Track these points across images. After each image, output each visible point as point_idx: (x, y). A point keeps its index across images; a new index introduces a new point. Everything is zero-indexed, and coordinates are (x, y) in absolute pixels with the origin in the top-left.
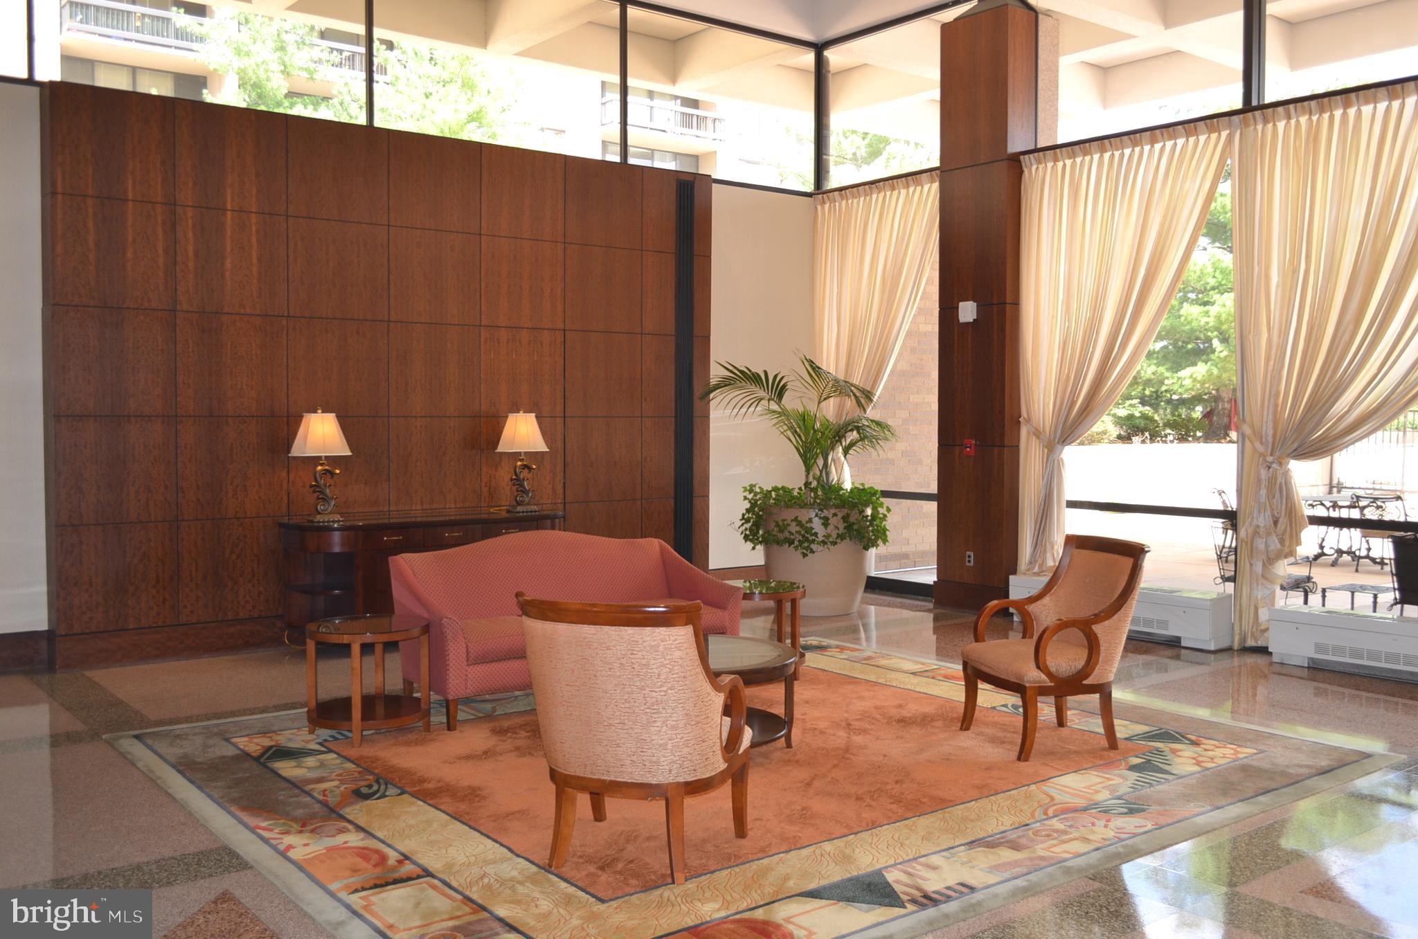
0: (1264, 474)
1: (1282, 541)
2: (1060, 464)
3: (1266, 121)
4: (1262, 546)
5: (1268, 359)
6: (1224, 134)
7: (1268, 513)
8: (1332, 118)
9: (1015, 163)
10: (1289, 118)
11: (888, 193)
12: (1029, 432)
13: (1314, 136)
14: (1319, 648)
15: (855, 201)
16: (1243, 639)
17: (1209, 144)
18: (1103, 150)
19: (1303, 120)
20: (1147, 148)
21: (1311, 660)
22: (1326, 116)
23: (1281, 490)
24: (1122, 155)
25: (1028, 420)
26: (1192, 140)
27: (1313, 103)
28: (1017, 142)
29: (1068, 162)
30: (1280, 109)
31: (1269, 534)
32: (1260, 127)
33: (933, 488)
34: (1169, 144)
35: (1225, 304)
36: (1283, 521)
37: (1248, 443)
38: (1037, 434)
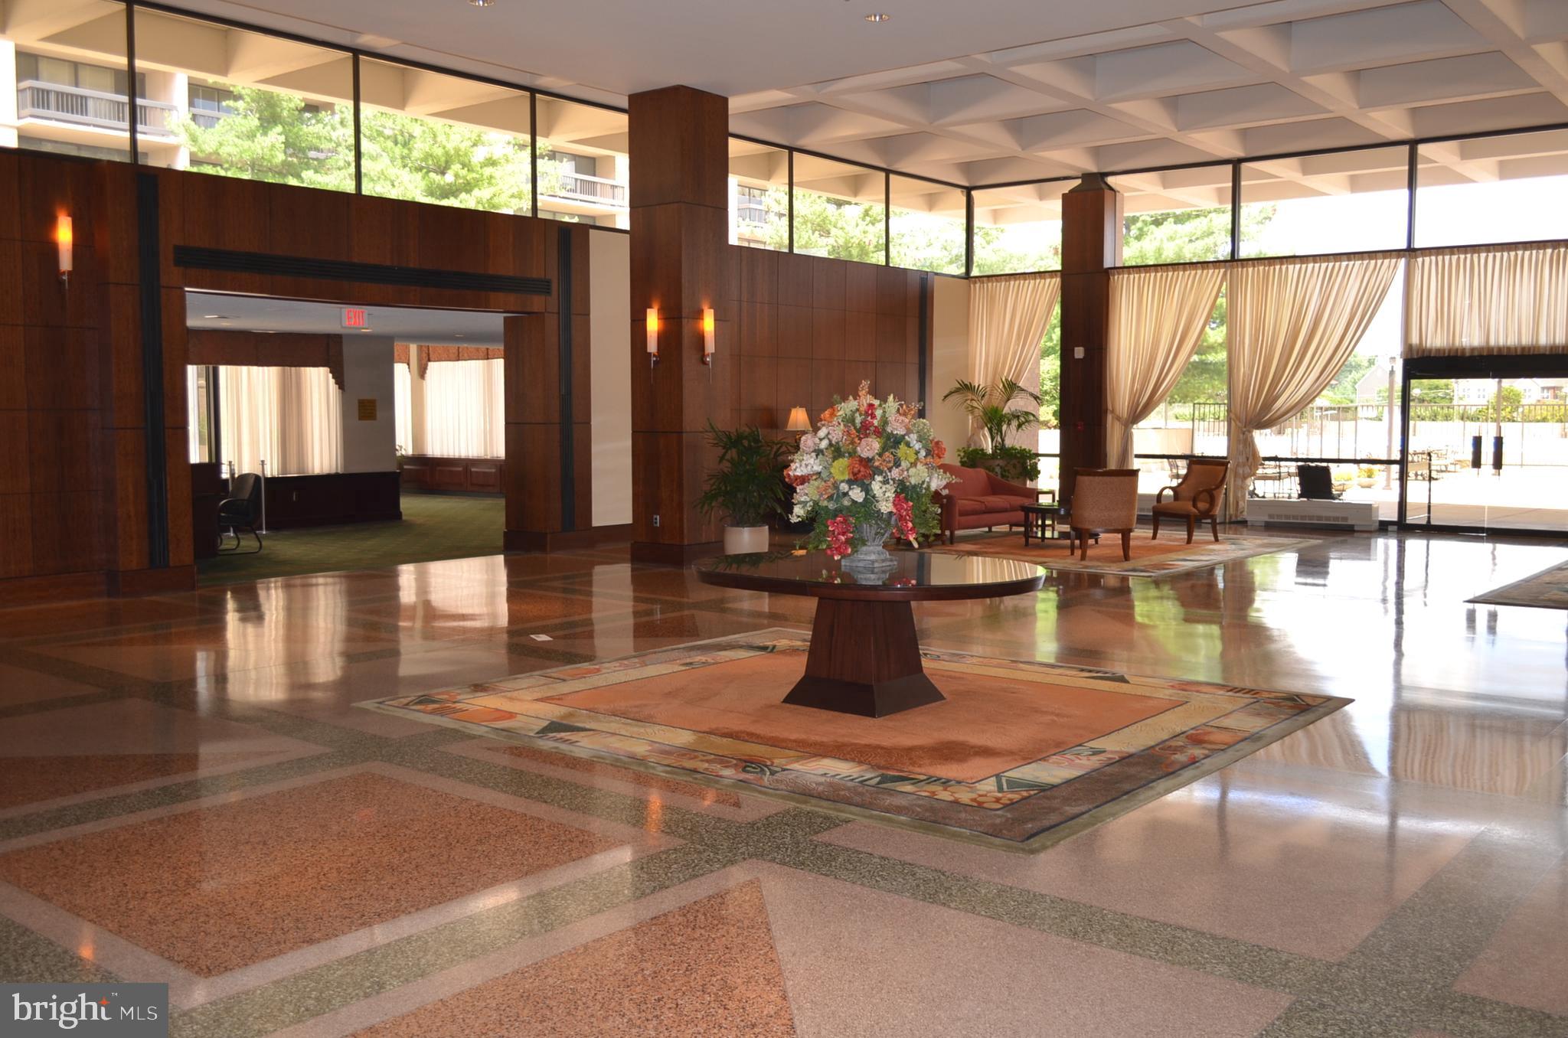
0: (1241, 436)
1: (1251, 469)
2: (1131, 434)
3: (1243, 267)
4: (1241, 472)
5: (1244, 381)
6: (1222, 271)
7: (1244, 456)
8: (1274, 269)
9: (1107, 273)
10: (1254, 267)
11: (1022, 282)
12: (1113, 417)
13: (1266, 276)
14: (1270, 516)
15: (998, 284)
16: (1231, 517)
17: (1215, 276)
18: (1157, 272)
19: (1261, 268)
20: (1181, 273)
21: (1266, 522)
22: (1272, 268)
23: (1249, 444)
24: (1167, 275)
25: (1113, 412)
26: (1205, 271)
27: (1266, 261)
28: (1108, 263)
29: (1137, 276)
30: (1250, 262)
31: (1244, 466)
32: (1240, 270)
33: (1058, 452)
34: (1193, 272)
35: (1222, 356)
36: (1251, 460)
37: (1233, 422)
38: (1118, 418)
